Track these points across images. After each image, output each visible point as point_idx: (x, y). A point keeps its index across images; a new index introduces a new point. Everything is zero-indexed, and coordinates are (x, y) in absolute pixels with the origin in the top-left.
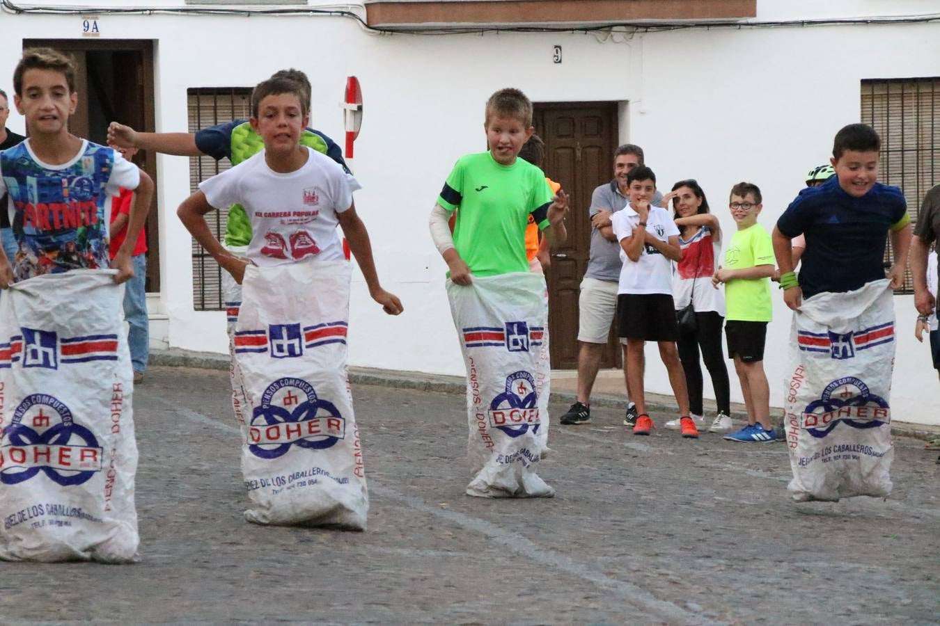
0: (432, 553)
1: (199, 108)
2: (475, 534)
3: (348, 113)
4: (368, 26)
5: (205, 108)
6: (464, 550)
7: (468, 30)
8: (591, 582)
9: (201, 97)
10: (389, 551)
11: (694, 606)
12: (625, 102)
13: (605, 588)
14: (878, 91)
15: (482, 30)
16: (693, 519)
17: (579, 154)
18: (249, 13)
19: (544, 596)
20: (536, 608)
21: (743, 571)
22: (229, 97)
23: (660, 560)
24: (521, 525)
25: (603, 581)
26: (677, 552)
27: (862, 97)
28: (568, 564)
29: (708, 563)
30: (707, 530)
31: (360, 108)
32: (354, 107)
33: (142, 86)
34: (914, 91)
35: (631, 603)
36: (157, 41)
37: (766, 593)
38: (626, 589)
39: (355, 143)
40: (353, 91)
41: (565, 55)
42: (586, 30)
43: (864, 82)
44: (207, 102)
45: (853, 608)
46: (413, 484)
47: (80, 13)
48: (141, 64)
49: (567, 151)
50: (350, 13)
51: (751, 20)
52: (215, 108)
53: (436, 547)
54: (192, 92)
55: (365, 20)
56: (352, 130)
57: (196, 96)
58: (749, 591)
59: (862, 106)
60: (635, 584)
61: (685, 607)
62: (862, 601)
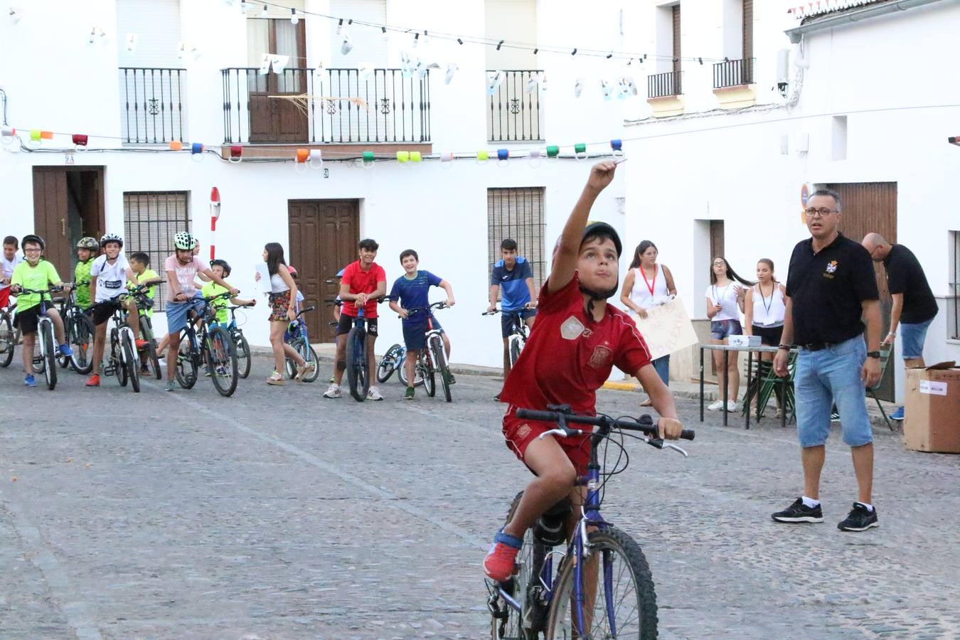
0: (273, 464)
1: (129, 202)
2: (292, 454)
3: (212, 206)
4: (222, 158)
5: (134, 202)
6: (286, 462)
7: (278, 160)
8: (340, 478)
9: (131, 196)
10: (254, 463)
11: (382, 488)
12: (363, 199)
13: (346, 480)
14: (497, 194)
15: (285, 160)
16: (388, 442)
17: (338, 226)
18: (157, 151)
19: (321, 485)
20: (318, 491)
21: (406, 470)
22: (146, 196)
23: (372, 465)
24: (311, 448)
25: (346, 477)
26: (378, 460)
27: (488, 197)
28: (332, 468)
29: (392, 466)
30: (394, 448)
31: (219, 204)
32: (216, 203)
33: (98, 191)
34: (514, 194)
35: (358, 487)
36: (106, 166)
37: (413, 481)
38: (356, 481)
39: (217, 223)
40: (215, 195)
41: (330, 173)
42: (341, 160)
43: (490, 189)
44: (134, 199)
45: (447, 487)
46: (258, 424)
47: (64, 151)
48: (97, 177)
49: (332, 225)
50: (212, 151)
51: (429, 156)
52: (139, 202)
53: (274, 461)
54: (126, 194)
55: (221, 154)
56: (214, 216)
57: (127, 196)
58: (406, 480)
59: (488, 202)
60: (360, 477)
61: (379, 488)
62: (451, 483)
